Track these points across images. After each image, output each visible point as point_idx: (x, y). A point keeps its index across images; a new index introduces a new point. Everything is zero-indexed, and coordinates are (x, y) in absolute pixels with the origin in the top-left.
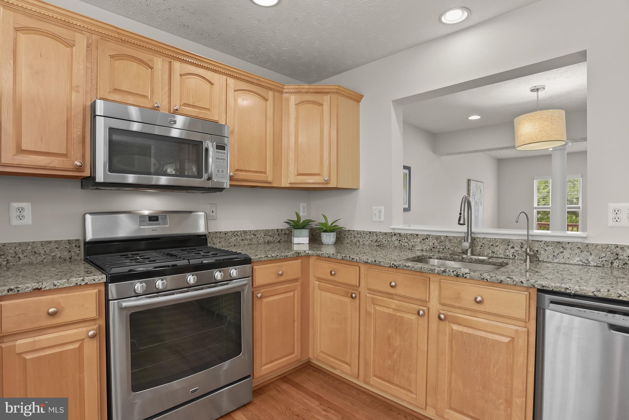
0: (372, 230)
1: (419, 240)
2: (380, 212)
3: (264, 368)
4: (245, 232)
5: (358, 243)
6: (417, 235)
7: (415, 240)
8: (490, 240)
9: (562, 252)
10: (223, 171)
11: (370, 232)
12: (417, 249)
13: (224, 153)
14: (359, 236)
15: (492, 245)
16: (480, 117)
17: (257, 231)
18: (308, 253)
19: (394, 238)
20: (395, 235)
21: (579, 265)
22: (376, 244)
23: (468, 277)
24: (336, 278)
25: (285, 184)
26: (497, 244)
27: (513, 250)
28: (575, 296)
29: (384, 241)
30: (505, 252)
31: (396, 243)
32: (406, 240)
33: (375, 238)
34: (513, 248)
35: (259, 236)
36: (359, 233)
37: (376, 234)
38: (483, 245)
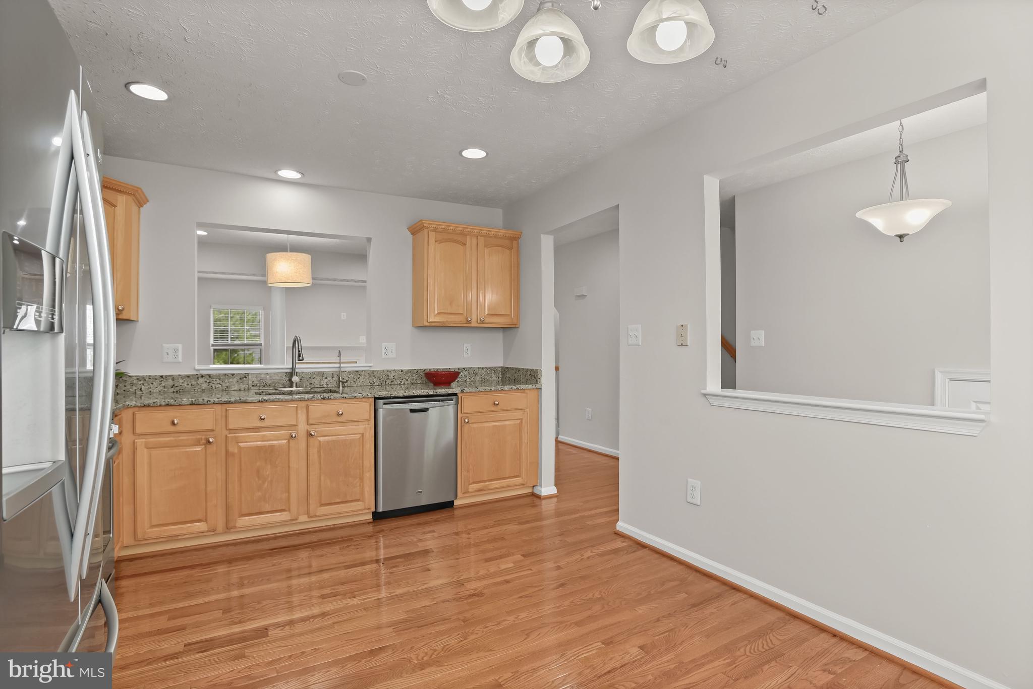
0: (164, 374)
1: (235, 380)
2: (176, 350)
5: (139, 393)
6: (233, 375)
7: (231, 380)
8: (307, 373)
9: (359, 378)
11: (162, 377)
12: (233, 389)
14: (142, 382)
15: (310, 378)
18: (129, 405)
19: (201, 380)
20: (202, 376)
21: (369, 386)
22: (172, 390)
23: (332, 398)
26: (314, 376)
27: (326, 380)
28: (394, 398)
29: (186, 385)
30: (320, 382)
31: (205, 386)
32: (218, 381)
33: (170, 382)
34: (326, 378)
36: (139, 378)
37: (173, 378)
38: (303, 378)
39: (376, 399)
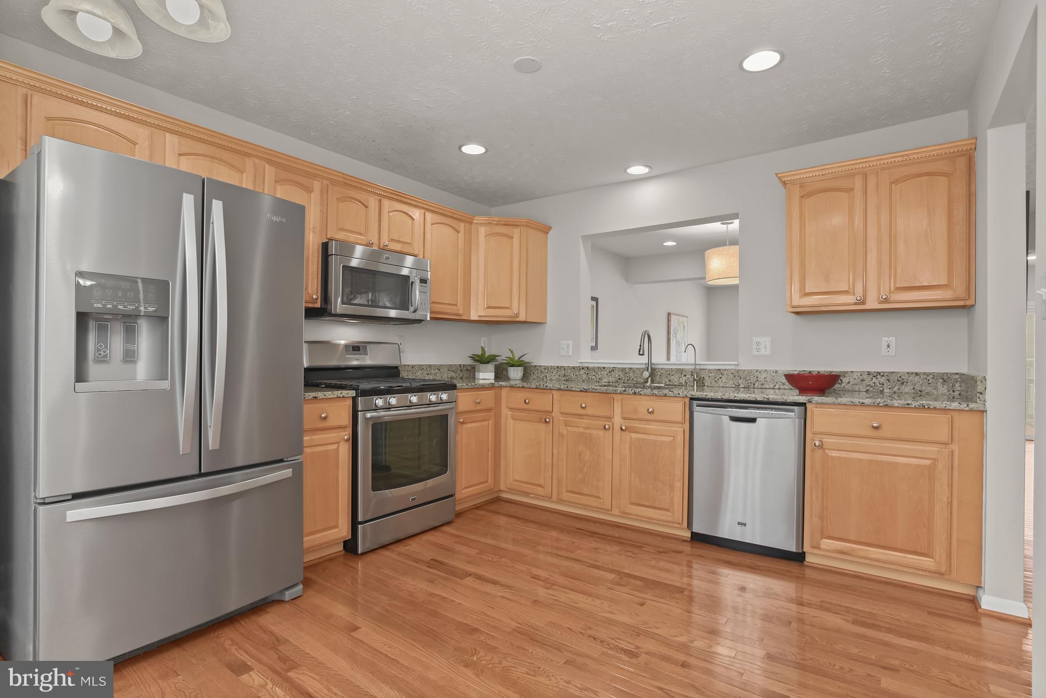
0: (559, 365)
1: (606, 373)
2: (568, 346)
3: (463, 491)
4: (430, 366)
5: (545, 379)
6: (604, 368)
7: (602, 373)
8: (667, 370)
9: (721, 378)
10: (425, 304)
11: (558, 367)
12: (604, 381)
13: (426, 287)
14: (546, 371)
15: (669, 374)
16: (675, 244)
17: (441, 365)
18: (495, 385)
19: (582, 372)
20: (583, 368)
21: (733, 387)
22: (564, 378)
24: (530, 407)
25: (474, 317)
26: (673, 373)
27: (685, 378)
29: (572, 375)
30: (679, 379)
31: (584, 376)
32: (594, 373)
33: (563, 372)
34: (685, 376)
35: (443, 371)
36: (546, 368)
37: (564, 368)
38: (662, 375)
39: (692, 399)
